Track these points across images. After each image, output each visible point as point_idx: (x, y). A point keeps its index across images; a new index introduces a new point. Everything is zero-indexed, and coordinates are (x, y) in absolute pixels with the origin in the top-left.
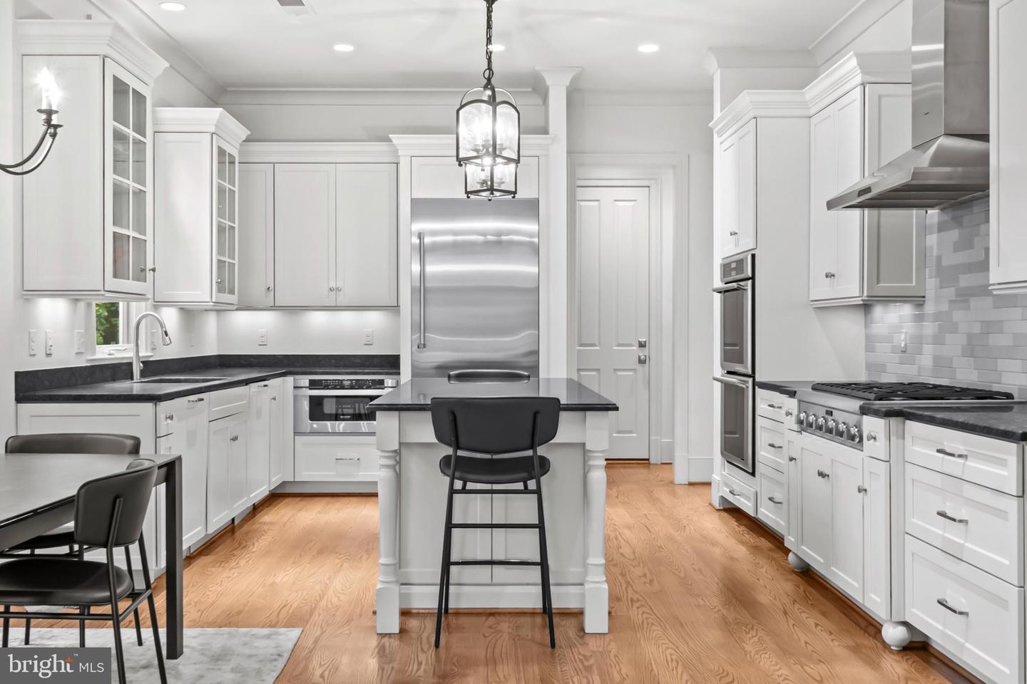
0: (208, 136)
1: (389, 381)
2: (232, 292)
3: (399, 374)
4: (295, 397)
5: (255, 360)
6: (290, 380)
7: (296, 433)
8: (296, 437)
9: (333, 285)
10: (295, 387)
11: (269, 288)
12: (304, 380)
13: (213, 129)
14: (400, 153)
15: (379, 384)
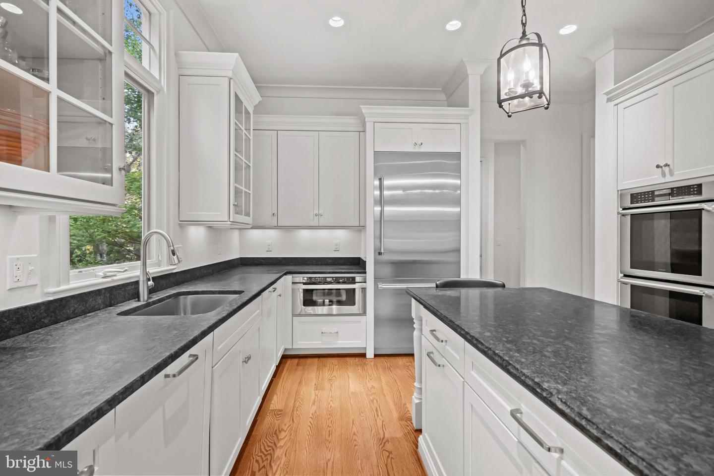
0: (226, 80)
1: (358, 278)
2: (248, 215)
3: (365, 273)
4: (293, 289)
5: (264, 261)
6: (289, 278)
7: (294, 315)
8: (294, 317)
9: (316, 212)
10: (293, 283)
11: (274, 214)
12: (300, 278)
13: (230, 74)
14: (366, 120)
15: (353, 281)
